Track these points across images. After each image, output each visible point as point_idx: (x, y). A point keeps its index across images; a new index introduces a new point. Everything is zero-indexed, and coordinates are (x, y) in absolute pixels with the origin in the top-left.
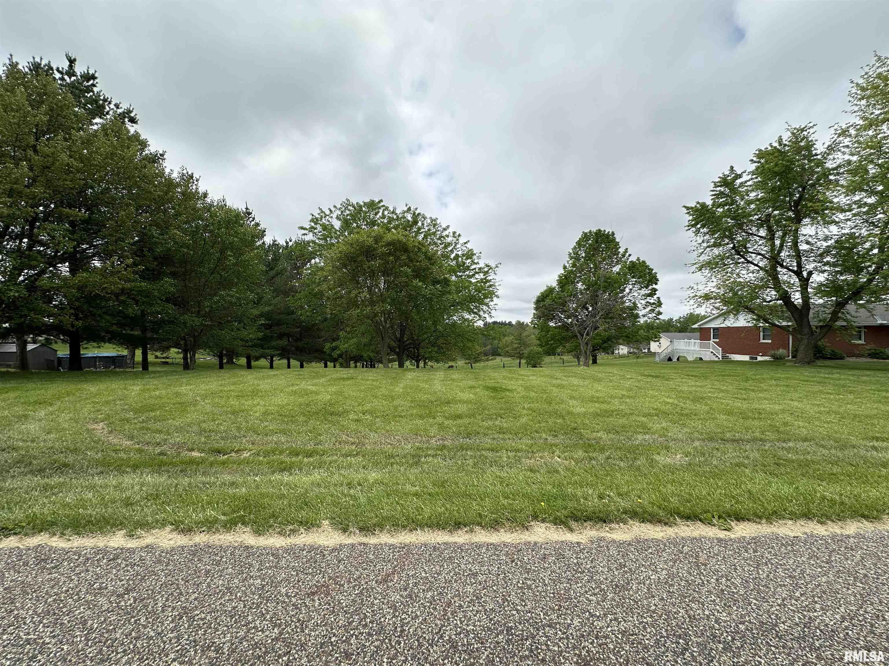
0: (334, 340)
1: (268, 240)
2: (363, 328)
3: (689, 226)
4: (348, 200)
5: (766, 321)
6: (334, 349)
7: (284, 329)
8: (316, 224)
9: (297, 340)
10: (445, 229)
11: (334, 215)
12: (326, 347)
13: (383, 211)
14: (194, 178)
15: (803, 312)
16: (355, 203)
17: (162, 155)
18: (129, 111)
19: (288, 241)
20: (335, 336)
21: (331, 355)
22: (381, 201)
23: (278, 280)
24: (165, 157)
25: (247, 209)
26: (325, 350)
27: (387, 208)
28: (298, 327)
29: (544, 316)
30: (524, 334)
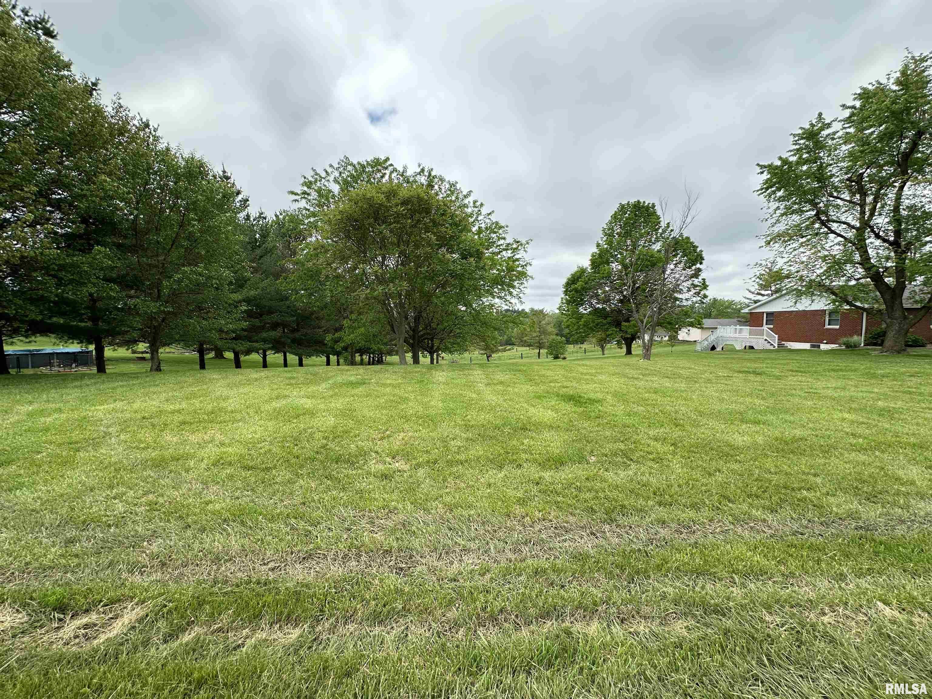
0: (337, 330)
1: (253, 211)
2: (371, 316)
3: (762, 189)
4: (347, 158)
5: (848, 303)
6: (336, 341)
7: (275, 318)
8: (309, 187)
9: (294, 331)
10: (465, 197)
11: (331, 178)
12: (327, 339)
13: (391, 173)
14: (151, 127)
15: (897, 291)
16: (355, 162)
17: (94, 84)
18: (43, 21)
19: (278, 214)
20: (337, 325)
21: (333, 348)
22: (387, 159)
23: (267, 259)
24: (99, 87)
25: (224, 172)
26: (326, 342)
27: (395, 170)
28: (294, 316)
29: (574, 301)
30: (544, 322)
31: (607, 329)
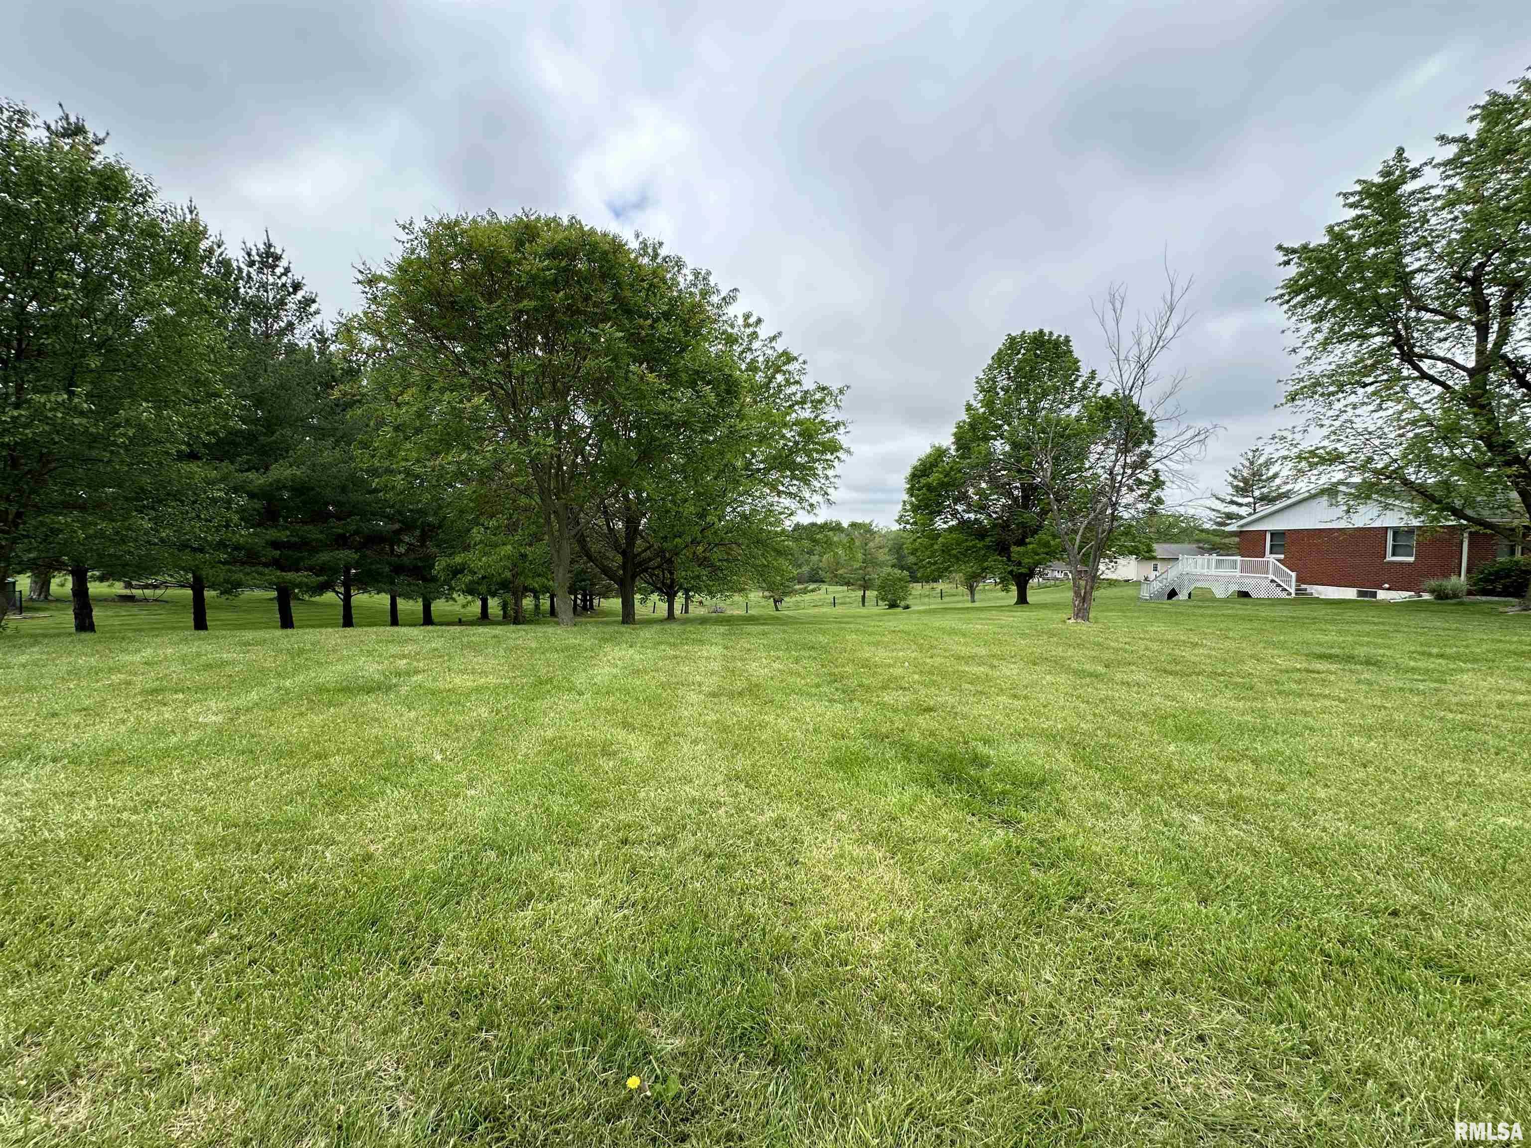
3: (1284, 295)
5: (1456, 513)
10: (726, 303)
25: (269, 244)
29: (927, 506)
30: (871, 544)
31: (985, 558)
